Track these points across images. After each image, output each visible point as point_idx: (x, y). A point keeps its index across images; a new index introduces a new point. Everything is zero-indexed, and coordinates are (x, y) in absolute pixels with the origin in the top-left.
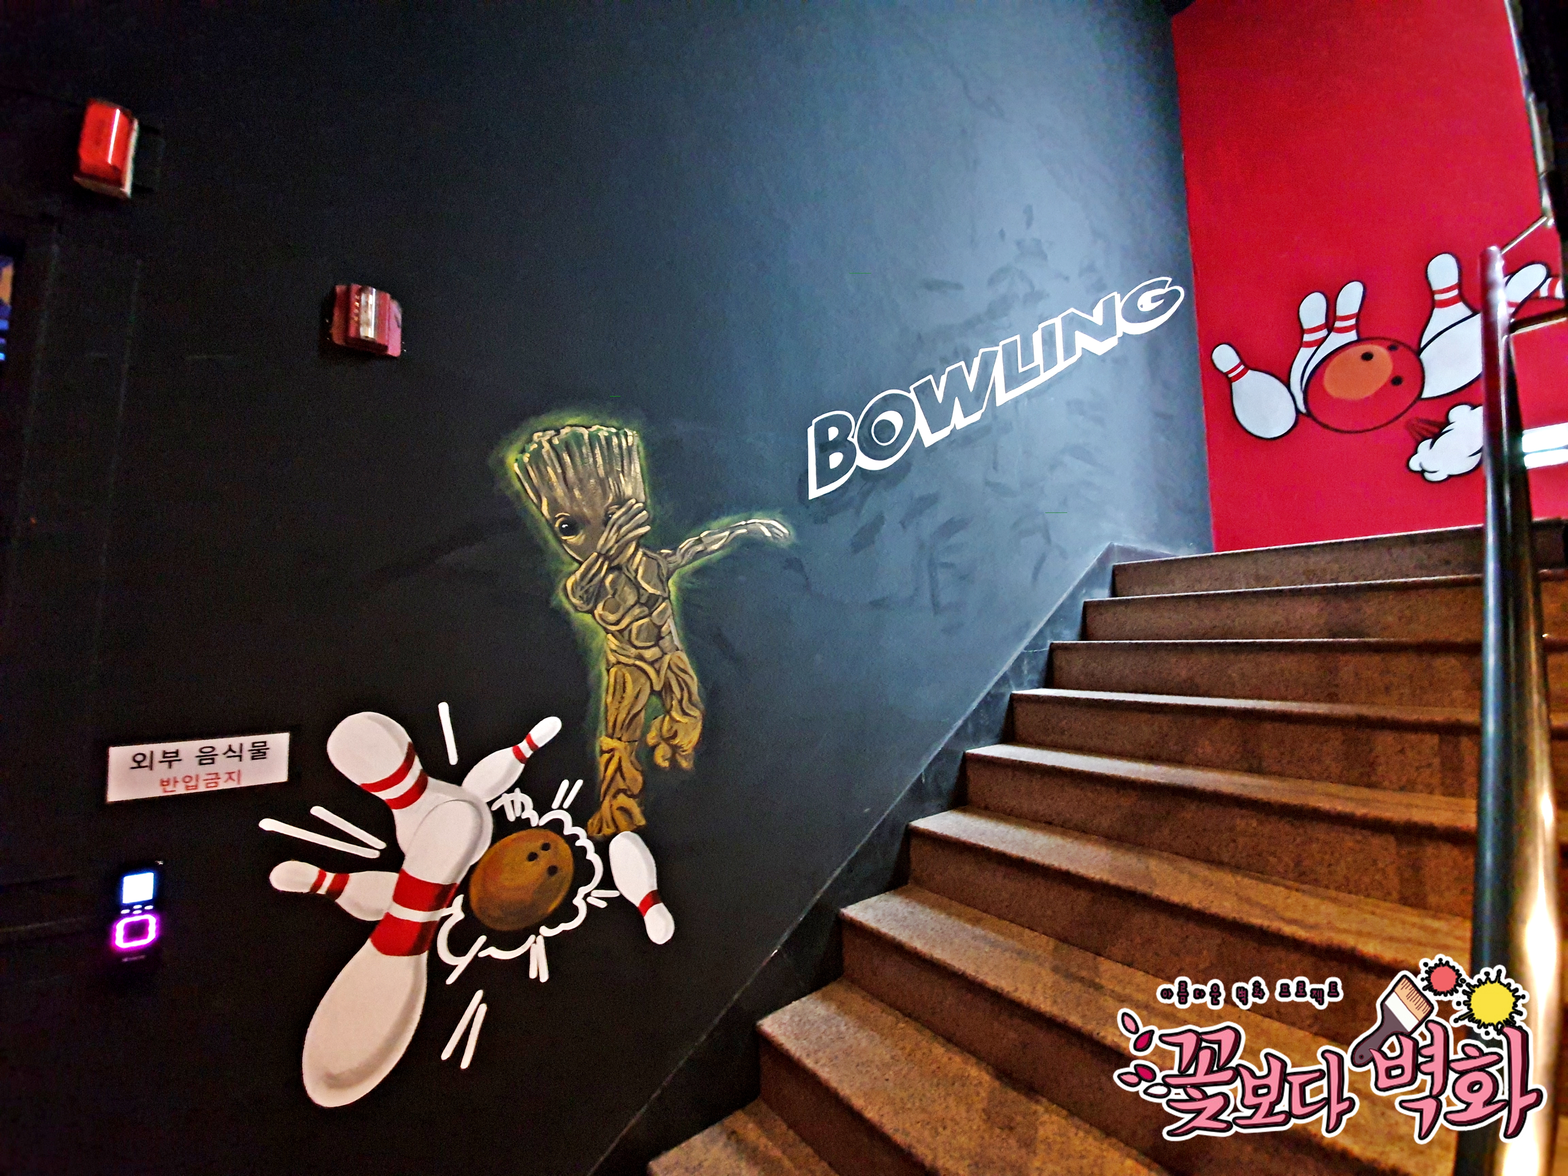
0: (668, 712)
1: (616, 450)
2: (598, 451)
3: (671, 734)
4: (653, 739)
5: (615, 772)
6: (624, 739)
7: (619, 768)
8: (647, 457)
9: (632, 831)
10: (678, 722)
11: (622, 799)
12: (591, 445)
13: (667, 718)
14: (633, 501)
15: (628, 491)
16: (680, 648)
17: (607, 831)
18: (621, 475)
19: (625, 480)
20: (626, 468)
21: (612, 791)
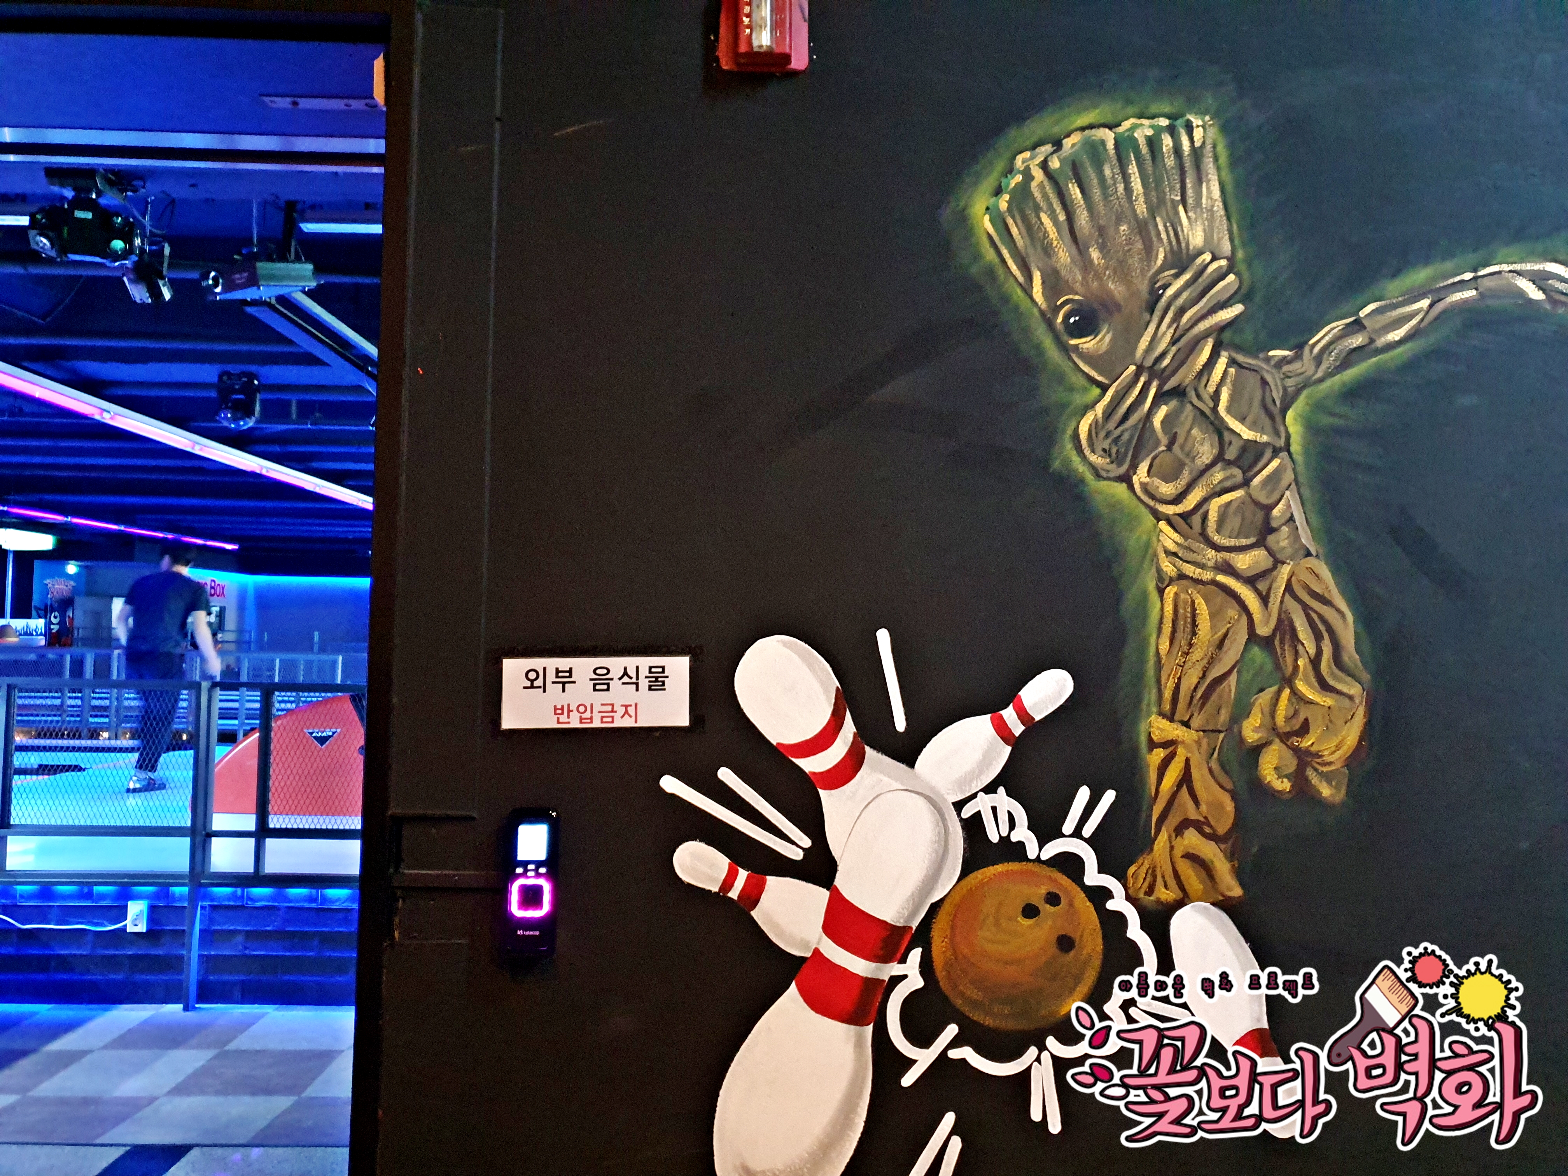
0: (1289, 681)
1: (1170, 162)
2: (1133, 169)
3: (1297, 724)
4: (1256, 730)
5: (1179, 786)
6: (1196, 722)
7: (1186, 779)
8: (1235, 162)
9: (1214, 904)
10: (1311, 702)
11: (1192, 839)
12: (1120, 159)
13: (1287, 692)
14: (1207, 257)
15: (1196, 237)
16: (1314, 553)
17: (1165, 894)
18: (1181, 208)
19: (1188, 218)
20: (1190, 192)
21: (1173, 821)
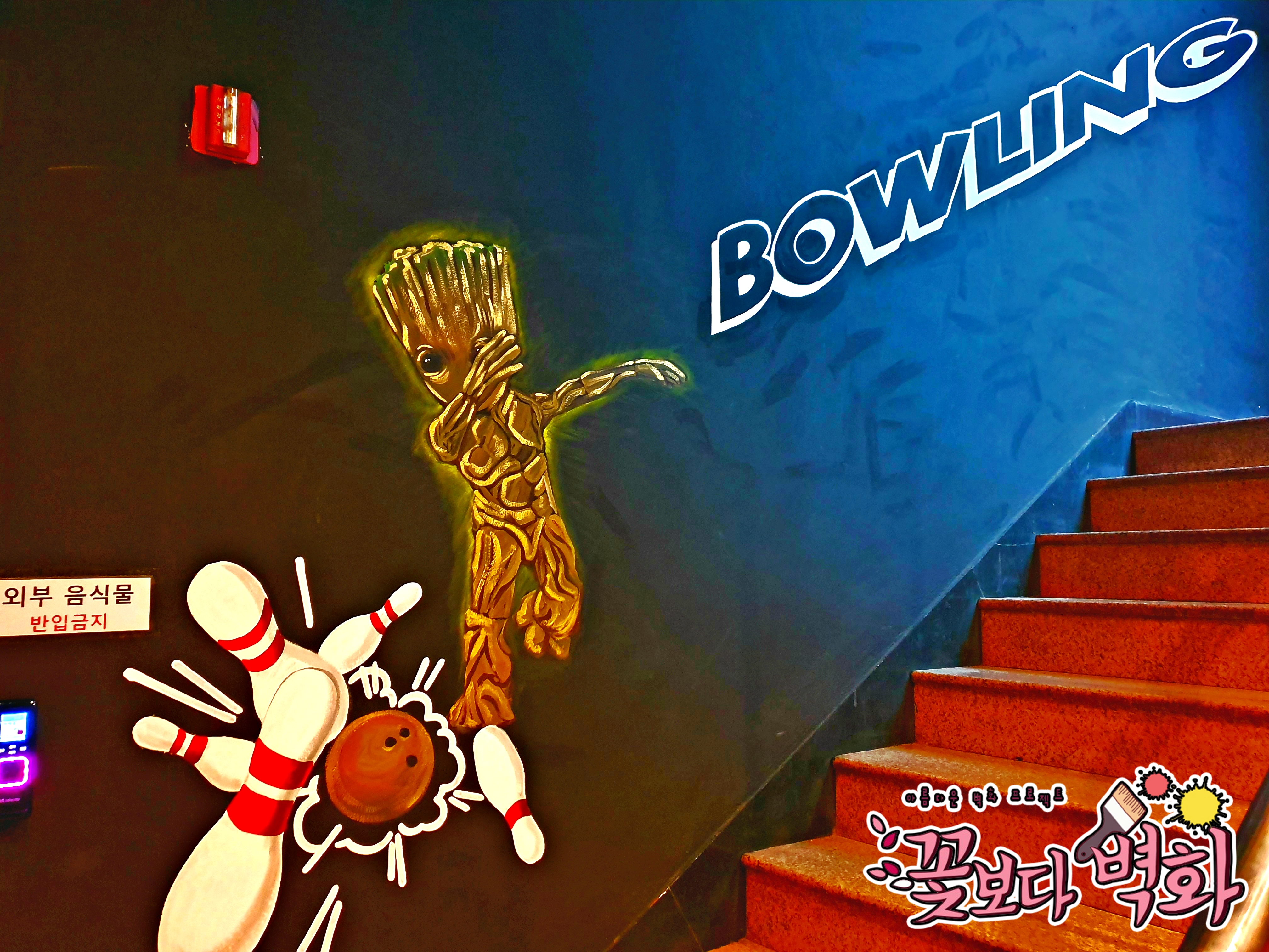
0: (542, 588)
1: (484, 271)
2: (463, 272)
3: (546, 613)
4: (524, 617)
5: (481, 653)
6: (491, 614)
7: (485, 649)
8: (519, 279)
9: (498, 726)
10: (553, 599)
11: (487, 686)
12: (455, 264)
13: (541, 593)
14: (503, 333)
15: (498, 321)
16: (556, 512)
17: (471, 723)
18: (490, 300)
19: (494, 307)
20: (495, 292)
21: (477, 676)
